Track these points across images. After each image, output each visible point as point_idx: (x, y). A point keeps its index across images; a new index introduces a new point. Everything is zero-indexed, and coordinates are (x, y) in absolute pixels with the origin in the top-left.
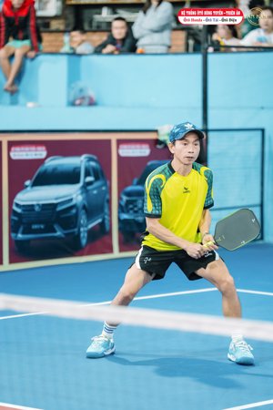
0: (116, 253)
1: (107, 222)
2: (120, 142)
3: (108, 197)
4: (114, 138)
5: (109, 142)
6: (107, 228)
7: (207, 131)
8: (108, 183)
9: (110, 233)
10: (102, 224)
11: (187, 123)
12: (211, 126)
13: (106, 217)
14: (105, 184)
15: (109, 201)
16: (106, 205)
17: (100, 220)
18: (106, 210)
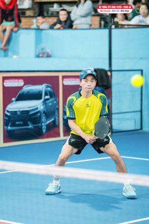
0: (62, 137)
1: (56, 120)
2: (64, 77)
3: (57, 107)
4: (60, 75)
5: (58, 77)
6: (57, 123)
7: (111, 71)
8: (57, 99)
9: (58, 126)
10: (54, 121)
11: (88, 70)
12: (113, 68)
13: (56, 117)
14: (56, 100)
15: (58, 109)
16: (56, 111)
17: (53, 119)
18: (56, 114)
